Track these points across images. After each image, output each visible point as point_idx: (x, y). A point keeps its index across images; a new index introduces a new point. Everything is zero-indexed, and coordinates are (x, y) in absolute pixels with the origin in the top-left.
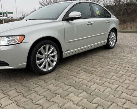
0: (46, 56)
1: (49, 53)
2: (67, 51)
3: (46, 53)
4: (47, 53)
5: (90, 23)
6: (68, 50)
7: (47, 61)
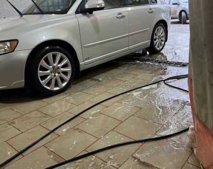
0: (54, 67)
1: (59, 66)
2: (86, 59)
3: (55, 65)
4: (57, 65)
5: (121, 15)
6: (88, 59)
7: (55, 76)
